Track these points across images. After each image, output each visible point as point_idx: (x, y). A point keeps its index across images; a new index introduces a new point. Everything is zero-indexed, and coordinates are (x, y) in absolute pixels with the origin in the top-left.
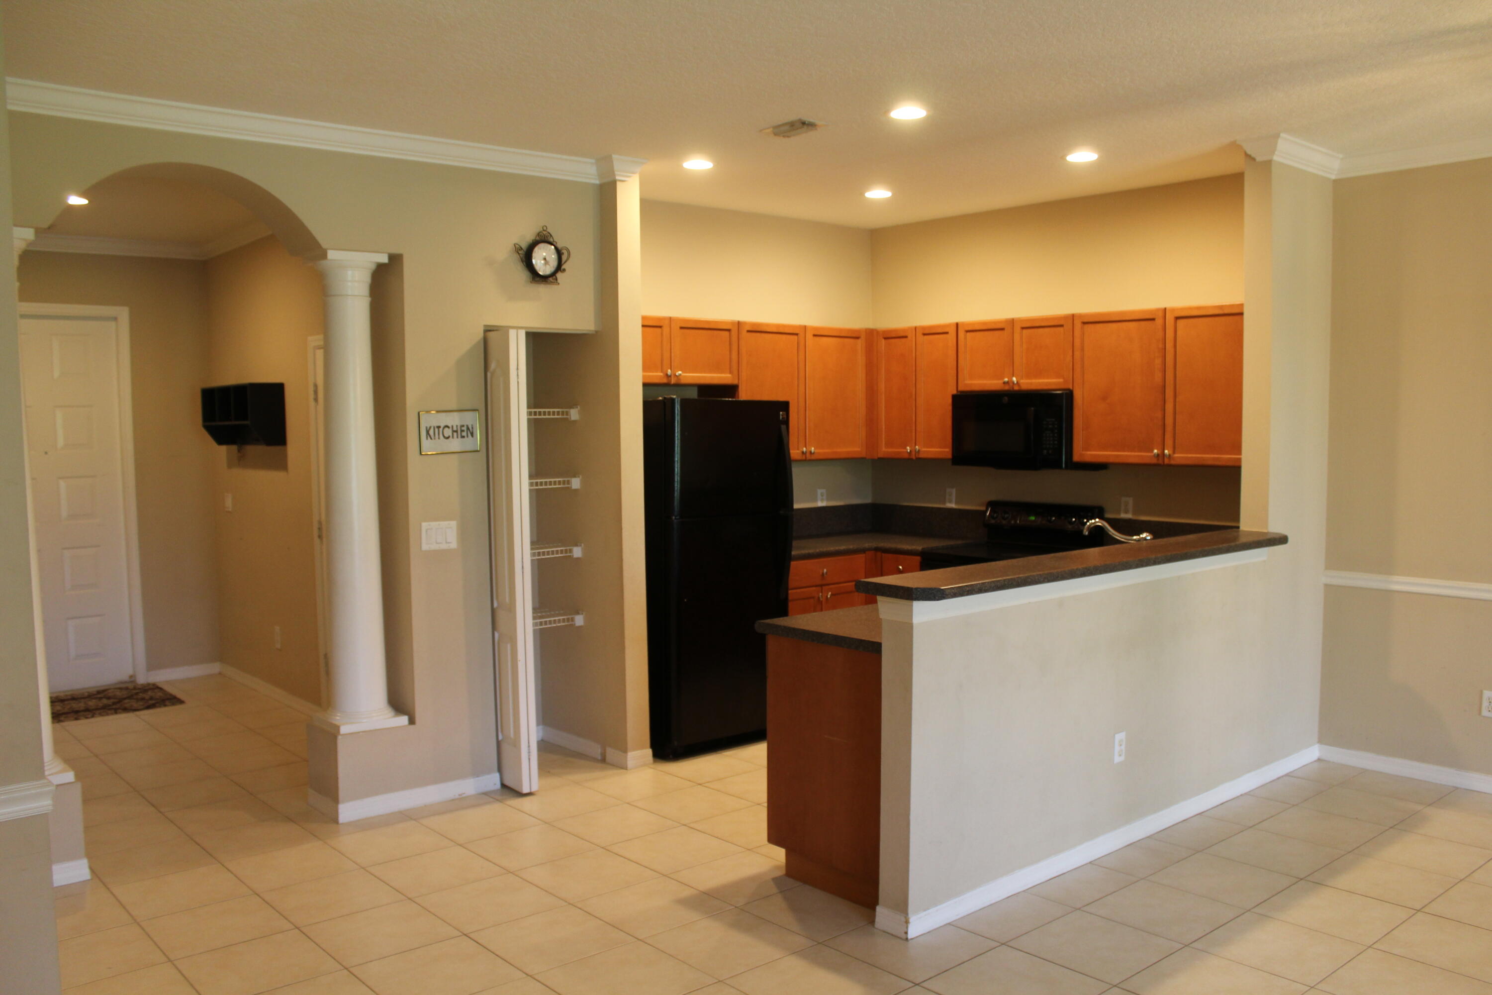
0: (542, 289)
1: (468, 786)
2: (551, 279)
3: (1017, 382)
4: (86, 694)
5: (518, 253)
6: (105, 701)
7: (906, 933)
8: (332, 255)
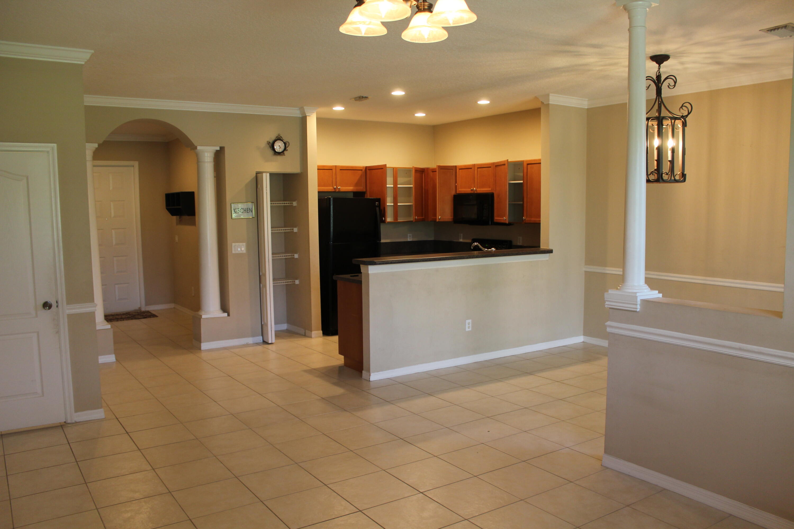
0: (279, 157)
1: (250, 340)
2: (282, 154)
3: (476, 190)
4: (122, 314)
5: (269, 145)
6: (129, 316)
7: (370, 379)
8: (199, 148)
